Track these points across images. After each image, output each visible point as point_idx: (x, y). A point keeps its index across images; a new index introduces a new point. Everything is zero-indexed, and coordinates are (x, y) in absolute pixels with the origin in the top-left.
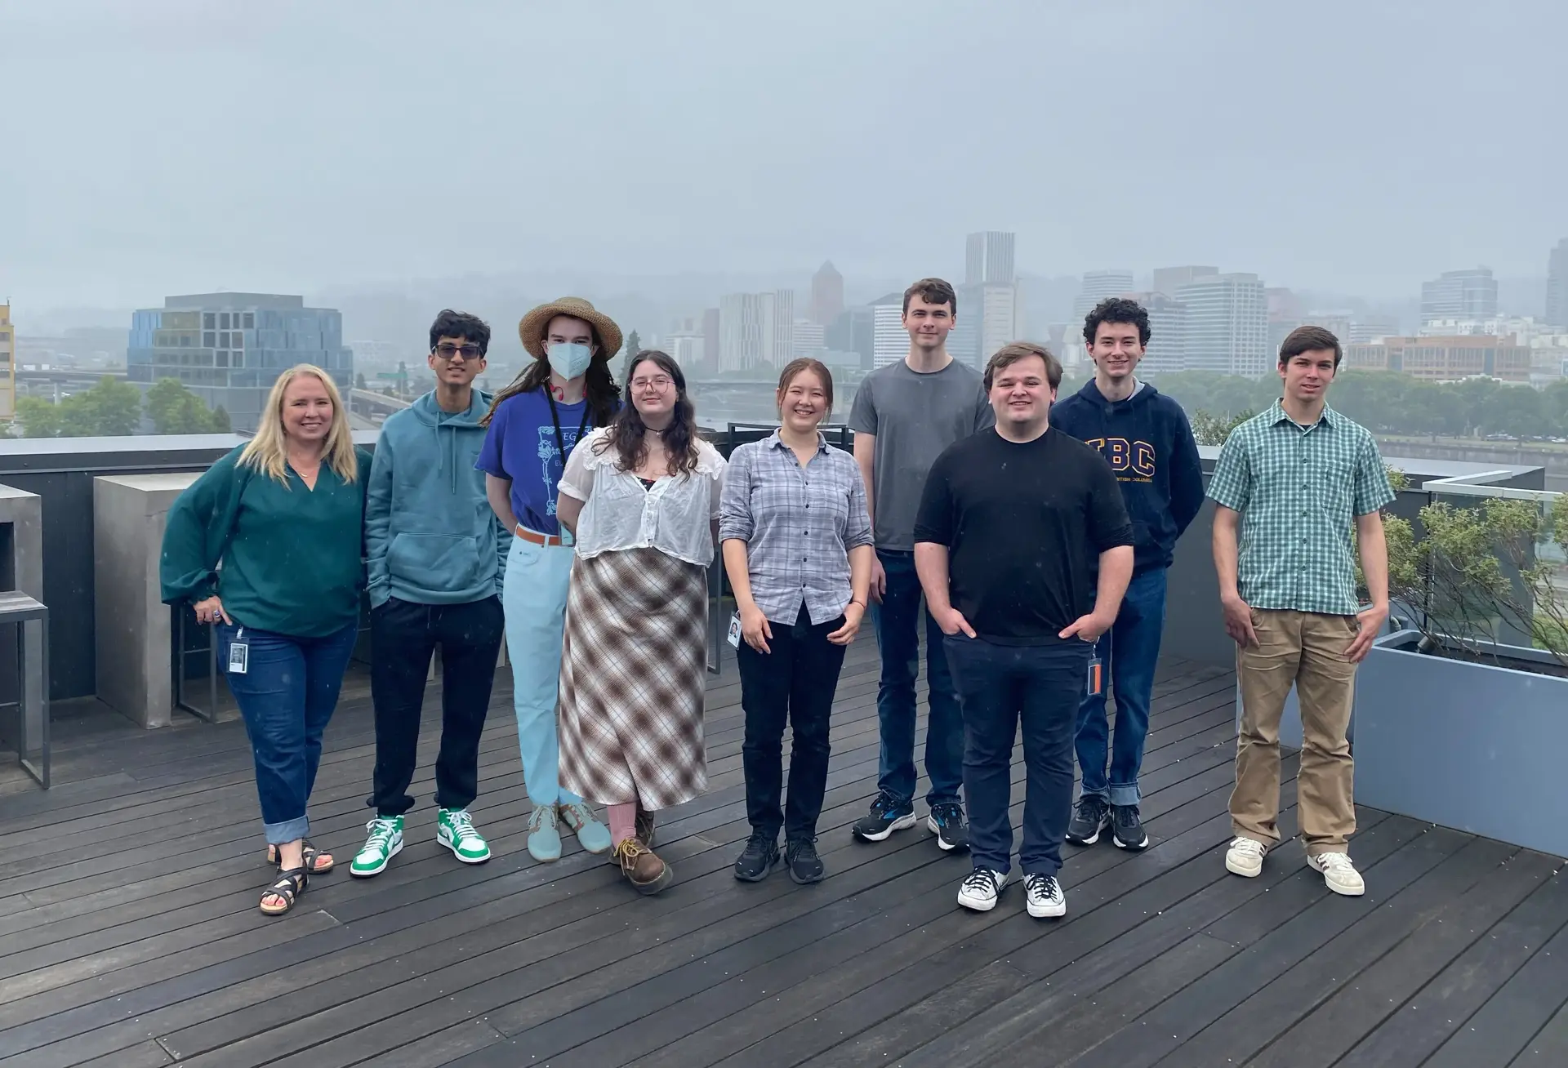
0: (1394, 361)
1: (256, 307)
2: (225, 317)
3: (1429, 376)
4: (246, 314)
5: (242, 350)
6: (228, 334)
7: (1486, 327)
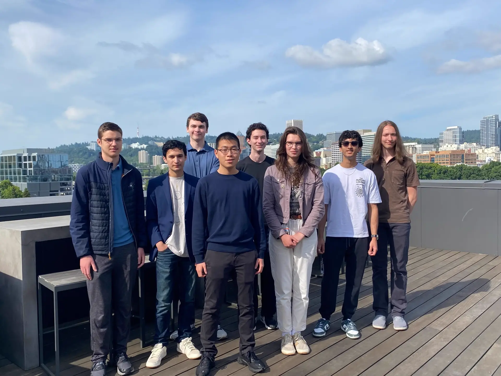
0: (432, 160)
1: (37, 153)
2: (25, 157)
3: (444, 164)
4: (33, 156)
5: (32, 169)
6: (26, 164)
7: (461, 147)
